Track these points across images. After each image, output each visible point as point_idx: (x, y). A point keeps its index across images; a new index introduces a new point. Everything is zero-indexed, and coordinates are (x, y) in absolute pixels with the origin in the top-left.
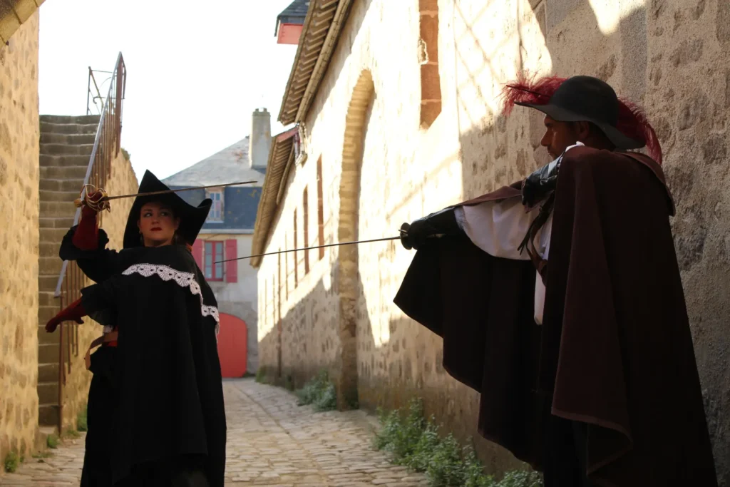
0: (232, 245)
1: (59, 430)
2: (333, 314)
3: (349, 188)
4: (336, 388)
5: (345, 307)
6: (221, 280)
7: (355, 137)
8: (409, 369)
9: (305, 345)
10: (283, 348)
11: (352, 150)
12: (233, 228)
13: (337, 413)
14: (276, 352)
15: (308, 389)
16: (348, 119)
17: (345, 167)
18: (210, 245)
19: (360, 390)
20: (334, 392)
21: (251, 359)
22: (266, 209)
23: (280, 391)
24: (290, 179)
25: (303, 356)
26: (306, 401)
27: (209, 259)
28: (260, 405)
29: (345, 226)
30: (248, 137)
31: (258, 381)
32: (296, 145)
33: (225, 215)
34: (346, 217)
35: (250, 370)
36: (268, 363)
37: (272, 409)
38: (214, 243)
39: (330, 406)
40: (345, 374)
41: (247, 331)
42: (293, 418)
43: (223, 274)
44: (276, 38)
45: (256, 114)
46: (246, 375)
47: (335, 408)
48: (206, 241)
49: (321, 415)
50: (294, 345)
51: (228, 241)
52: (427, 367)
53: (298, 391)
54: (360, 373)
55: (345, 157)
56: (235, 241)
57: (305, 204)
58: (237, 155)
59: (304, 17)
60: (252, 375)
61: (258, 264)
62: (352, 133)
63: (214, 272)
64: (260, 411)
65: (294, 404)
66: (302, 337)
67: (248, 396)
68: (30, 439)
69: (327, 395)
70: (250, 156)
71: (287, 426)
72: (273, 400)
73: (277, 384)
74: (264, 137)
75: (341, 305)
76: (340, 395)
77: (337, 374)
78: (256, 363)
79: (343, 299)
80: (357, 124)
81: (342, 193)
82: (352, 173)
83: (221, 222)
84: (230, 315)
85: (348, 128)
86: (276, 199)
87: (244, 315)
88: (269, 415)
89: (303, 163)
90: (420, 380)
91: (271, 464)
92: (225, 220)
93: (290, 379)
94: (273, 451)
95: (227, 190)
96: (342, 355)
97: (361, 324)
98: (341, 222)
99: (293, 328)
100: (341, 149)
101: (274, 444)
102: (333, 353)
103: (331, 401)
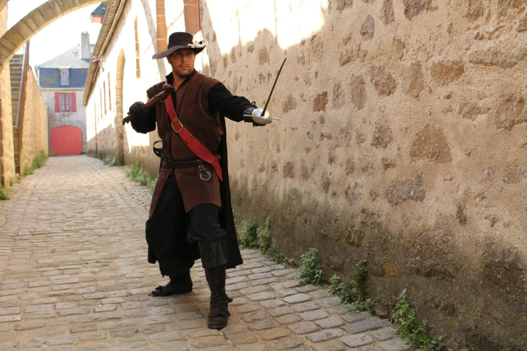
0: (73, 95)
1: (20, 174)
2: (114, 132)
3: (119, 87)
4: (116, 158)
5: (119, 129)
6: (69, 111)
7: (121, 69)
8: (136, 152)
9: (106, 142)
10: (98, 143)
11: (120, 73)
12: (73, 87)
13: (117, 167)
14: (95, 144)
15: (107, 159)
16: (118, 63)
17: (118, 79)
18: (63, 95)
19: (125, 159)
20: (116, 160)
21: (84, 146)
22: (88, 85)
23: (97, 160)
24: (98, 76)
25: (105, 146)
26: (106, 163)
27: (63, 102)
28: (89, 165)
29: (118, 100)
30: (79, 44)
31: (88, 156)
32: (100, 64)
33: (70, 81)
34: (118, 97)
35: (84, 151)
36: (92, 148)
37: (94, 167)
38: (65, 94)
39: (115, 165)
40: (119, 154)
41: (82, 133)
42: (101, 169)
43: (70, 108)
44: (91, 20)
45: (83, 34)
46: (82, 153)
47: (117, 165)
48: (61, 93)
49: (111, 168)
50: (102, 142)
51: (72, 93)
52: (140, 152)
53: (103, 160)
54: (125, 153)
55: (117, 75)
56: (75, 93)
57: (104, 87)
58: (74, 53)
59: (104, 14)
60: (85, 153)
61: (86, 105)
62: (119, 67)
63: (65, 107)
64: (90, 168)
65: (102, 164)
66: (105, 139)
67: (84, 162)
68: (14, 177)
69: (114, 161)
70: (80, 54)
71: (100, 172)
72: (94, 163)
73: (96, 157)
74: (86, 46)
75: (117, 129)
76: (118, 161)
77: (117, 153)
78: (87, 148)
79: (118, 127)
80: (121, 64)
81: (117, 88)
82: (120, 81)
83: (68, 84)
84: (73, 127)
85: (118, 65)
86: (92, 80)
87: (80, 127)
88: (93, 169)
89: (103, 71)
90: (139, 155)
91: (93, 182)
92: (70, 84)
93: (101, 155)
94: (94, 179)
95: (71, 70)
96: (118, 147)
97: (124, 135)
98: (117, 98)
99: (101, 135)
100: (116, 72)
101: (94, 177)
102: (115, 146)
103: (115, 163)
